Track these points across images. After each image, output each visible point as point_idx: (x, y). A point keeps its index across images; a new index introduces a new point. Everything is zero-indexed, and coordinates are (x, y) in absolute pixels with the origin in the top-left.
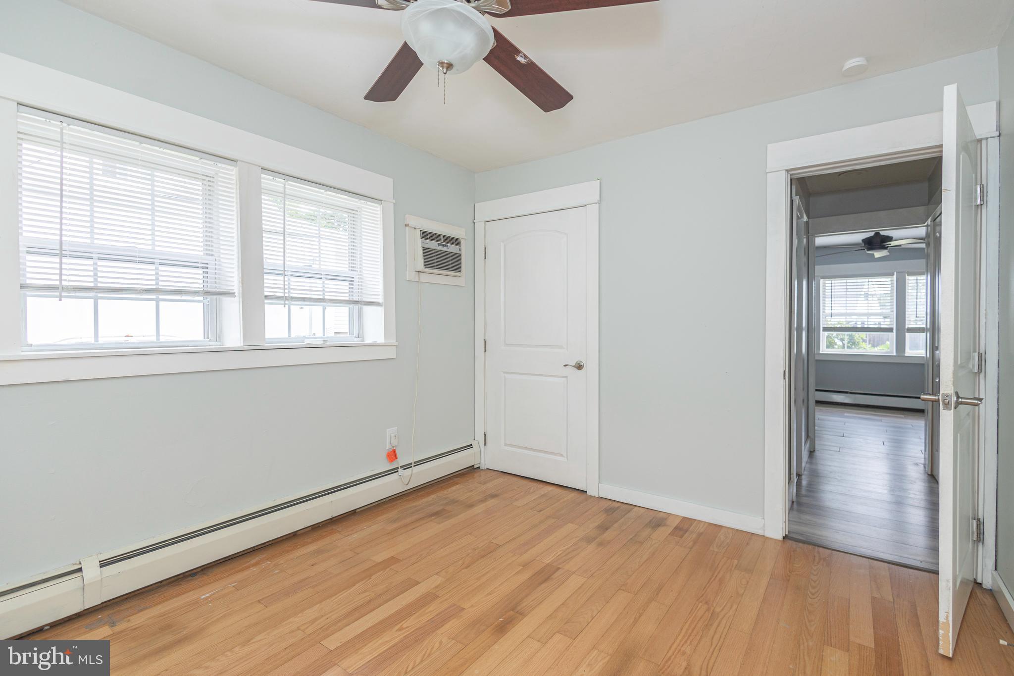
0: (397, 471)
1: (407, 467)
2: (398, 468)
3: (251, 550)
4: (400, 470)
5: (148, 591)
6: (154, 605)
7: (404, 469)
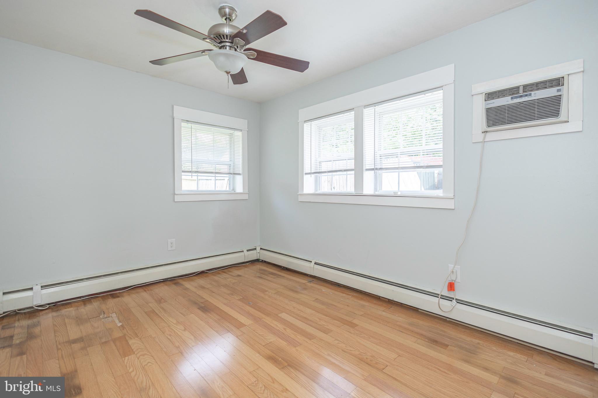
0: (452, 301)
1: (459, 301)
2: (453, 299)
3: (360, 291)
4: (454, 301)
5: (328, 282)
6: (319, 285)
7: (457, 302)
